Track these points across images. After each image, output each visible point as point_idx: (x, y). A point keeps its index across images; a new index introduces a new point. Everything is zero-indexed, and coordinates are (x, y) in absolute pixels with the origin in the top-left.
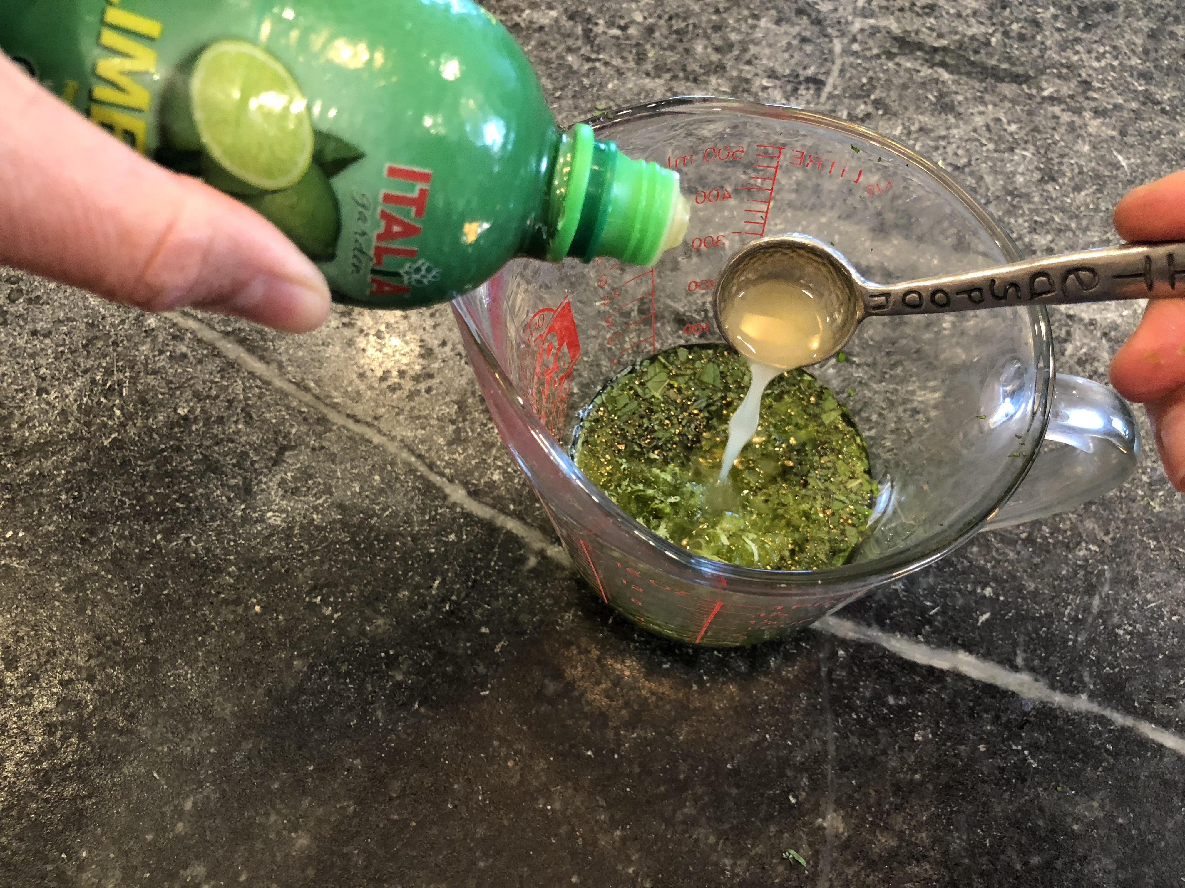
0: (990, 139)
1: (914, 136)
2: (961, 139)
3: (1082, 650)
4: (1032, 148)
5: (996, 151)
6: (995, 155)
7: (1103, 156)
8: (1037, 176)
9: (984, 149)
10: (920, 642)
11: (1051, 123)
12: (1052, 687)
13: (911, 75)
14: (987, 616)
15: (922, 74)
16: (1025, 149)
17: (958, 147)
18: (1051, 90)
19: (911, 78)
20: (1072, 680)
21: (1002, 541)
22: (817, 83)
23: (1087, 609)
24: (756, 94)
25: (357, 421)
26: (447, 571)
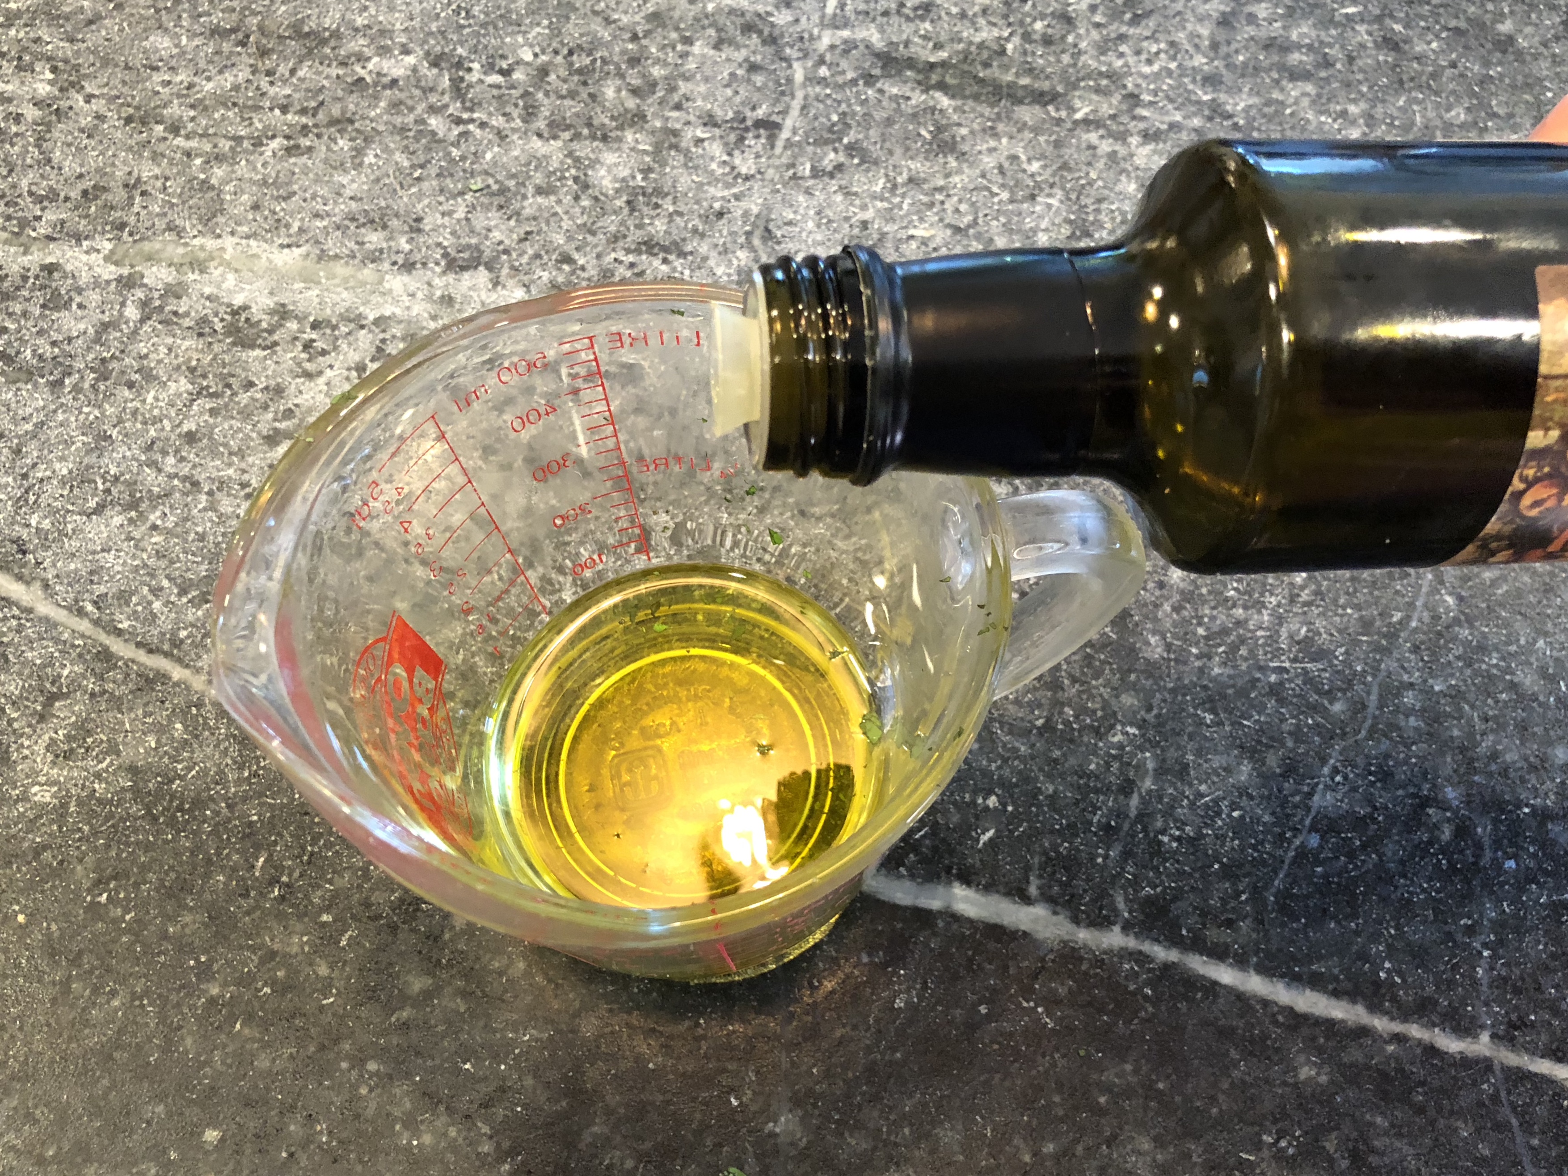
0: (1003, 186)
1: (899, 191)
2: (964, 189)
3: (1114, 868)
4: (1059, 194)
5: (1012, 201)
6: (1010, 207)
9: (996, 200)
10: (903, 876)
11: (1085, 156)
12: (1076, 921)
13: (899, 104)
14: (990, 834)
15: (913, 102)
16: (1049, 195)
17: (960, 201)
18: (1086, 110)
19: (898, 110)
20: (1101, 908)
21: (1010, 733)
22: (770, 126)
23: (1120, 814)
24: (688, 150)
25: (151, 651)
26: (275, 843)
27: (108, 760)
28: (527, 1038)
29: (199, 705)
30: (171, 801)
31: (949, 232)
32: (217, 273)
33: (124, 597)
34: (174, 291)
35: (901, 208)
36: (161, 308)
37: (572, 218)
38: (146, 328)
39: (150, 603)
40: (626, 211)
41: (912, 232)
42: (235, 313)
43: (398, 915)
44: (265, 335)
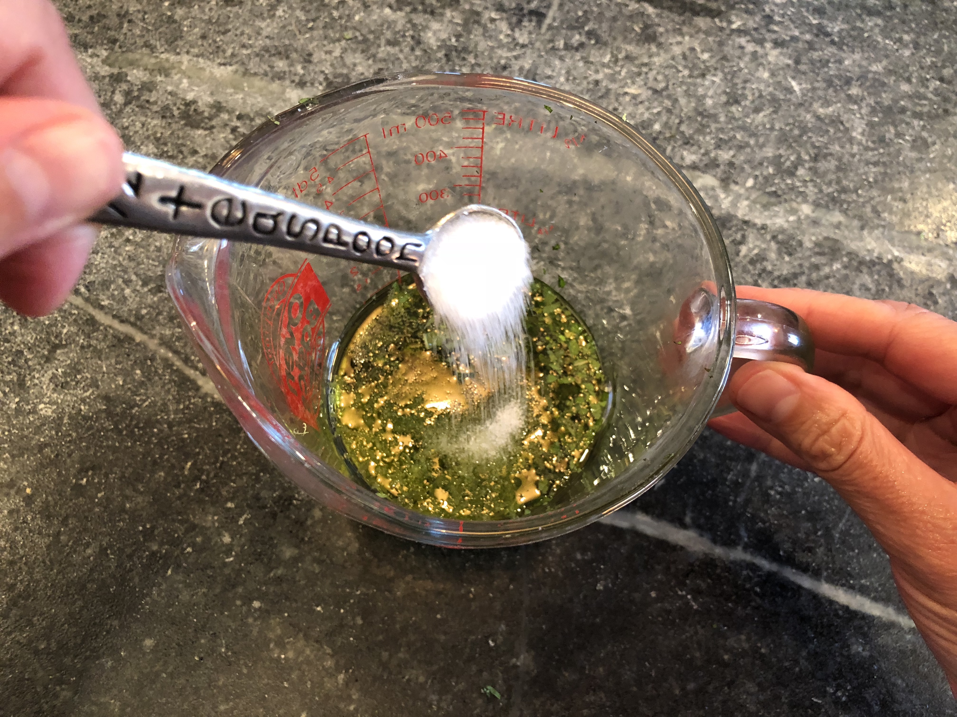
0: (685, 67)
1: (620, 63)
2: (660, 66)
3: (740, 509)
4: (720, 75)
5: (690, 76)
6: (689, 80)
7: (780, 82)
8: (724, 98)
9: (680, 75)
11: (738, 53)
12: (714, 541)
13: (621, 8)
15: (630, 8)
16: (714, 75)
17: (658, 73)
18: (739, 23)
19: (620, 12)
20: (730, 534)
22: (539, 15)
23: (746, 474)
24: (486, 25)
25: (122, 321)
26: (198, 454)
27: (91, 391)
28: (358, 593)
29: (152, 359)
30: (131, 420)
31: (650, 92)
32: (176, 77)
33: (105, 284)
34: (148, 87)
35: (620, 74)
36: (138, 98)
37: (409, 62)
38: (128, 109)
39: (123, 290)
40: (444, 60)
41: (627, 90)
42: (188, 104)
43: (278, 507)
44: (206, 121)
